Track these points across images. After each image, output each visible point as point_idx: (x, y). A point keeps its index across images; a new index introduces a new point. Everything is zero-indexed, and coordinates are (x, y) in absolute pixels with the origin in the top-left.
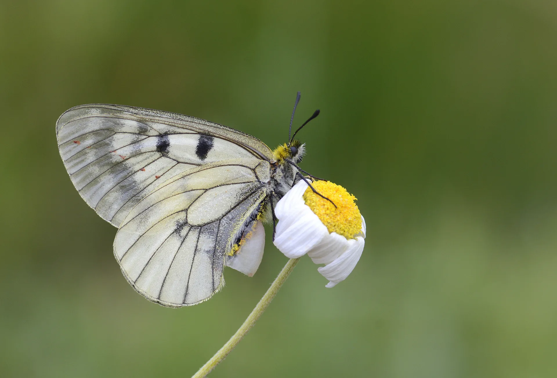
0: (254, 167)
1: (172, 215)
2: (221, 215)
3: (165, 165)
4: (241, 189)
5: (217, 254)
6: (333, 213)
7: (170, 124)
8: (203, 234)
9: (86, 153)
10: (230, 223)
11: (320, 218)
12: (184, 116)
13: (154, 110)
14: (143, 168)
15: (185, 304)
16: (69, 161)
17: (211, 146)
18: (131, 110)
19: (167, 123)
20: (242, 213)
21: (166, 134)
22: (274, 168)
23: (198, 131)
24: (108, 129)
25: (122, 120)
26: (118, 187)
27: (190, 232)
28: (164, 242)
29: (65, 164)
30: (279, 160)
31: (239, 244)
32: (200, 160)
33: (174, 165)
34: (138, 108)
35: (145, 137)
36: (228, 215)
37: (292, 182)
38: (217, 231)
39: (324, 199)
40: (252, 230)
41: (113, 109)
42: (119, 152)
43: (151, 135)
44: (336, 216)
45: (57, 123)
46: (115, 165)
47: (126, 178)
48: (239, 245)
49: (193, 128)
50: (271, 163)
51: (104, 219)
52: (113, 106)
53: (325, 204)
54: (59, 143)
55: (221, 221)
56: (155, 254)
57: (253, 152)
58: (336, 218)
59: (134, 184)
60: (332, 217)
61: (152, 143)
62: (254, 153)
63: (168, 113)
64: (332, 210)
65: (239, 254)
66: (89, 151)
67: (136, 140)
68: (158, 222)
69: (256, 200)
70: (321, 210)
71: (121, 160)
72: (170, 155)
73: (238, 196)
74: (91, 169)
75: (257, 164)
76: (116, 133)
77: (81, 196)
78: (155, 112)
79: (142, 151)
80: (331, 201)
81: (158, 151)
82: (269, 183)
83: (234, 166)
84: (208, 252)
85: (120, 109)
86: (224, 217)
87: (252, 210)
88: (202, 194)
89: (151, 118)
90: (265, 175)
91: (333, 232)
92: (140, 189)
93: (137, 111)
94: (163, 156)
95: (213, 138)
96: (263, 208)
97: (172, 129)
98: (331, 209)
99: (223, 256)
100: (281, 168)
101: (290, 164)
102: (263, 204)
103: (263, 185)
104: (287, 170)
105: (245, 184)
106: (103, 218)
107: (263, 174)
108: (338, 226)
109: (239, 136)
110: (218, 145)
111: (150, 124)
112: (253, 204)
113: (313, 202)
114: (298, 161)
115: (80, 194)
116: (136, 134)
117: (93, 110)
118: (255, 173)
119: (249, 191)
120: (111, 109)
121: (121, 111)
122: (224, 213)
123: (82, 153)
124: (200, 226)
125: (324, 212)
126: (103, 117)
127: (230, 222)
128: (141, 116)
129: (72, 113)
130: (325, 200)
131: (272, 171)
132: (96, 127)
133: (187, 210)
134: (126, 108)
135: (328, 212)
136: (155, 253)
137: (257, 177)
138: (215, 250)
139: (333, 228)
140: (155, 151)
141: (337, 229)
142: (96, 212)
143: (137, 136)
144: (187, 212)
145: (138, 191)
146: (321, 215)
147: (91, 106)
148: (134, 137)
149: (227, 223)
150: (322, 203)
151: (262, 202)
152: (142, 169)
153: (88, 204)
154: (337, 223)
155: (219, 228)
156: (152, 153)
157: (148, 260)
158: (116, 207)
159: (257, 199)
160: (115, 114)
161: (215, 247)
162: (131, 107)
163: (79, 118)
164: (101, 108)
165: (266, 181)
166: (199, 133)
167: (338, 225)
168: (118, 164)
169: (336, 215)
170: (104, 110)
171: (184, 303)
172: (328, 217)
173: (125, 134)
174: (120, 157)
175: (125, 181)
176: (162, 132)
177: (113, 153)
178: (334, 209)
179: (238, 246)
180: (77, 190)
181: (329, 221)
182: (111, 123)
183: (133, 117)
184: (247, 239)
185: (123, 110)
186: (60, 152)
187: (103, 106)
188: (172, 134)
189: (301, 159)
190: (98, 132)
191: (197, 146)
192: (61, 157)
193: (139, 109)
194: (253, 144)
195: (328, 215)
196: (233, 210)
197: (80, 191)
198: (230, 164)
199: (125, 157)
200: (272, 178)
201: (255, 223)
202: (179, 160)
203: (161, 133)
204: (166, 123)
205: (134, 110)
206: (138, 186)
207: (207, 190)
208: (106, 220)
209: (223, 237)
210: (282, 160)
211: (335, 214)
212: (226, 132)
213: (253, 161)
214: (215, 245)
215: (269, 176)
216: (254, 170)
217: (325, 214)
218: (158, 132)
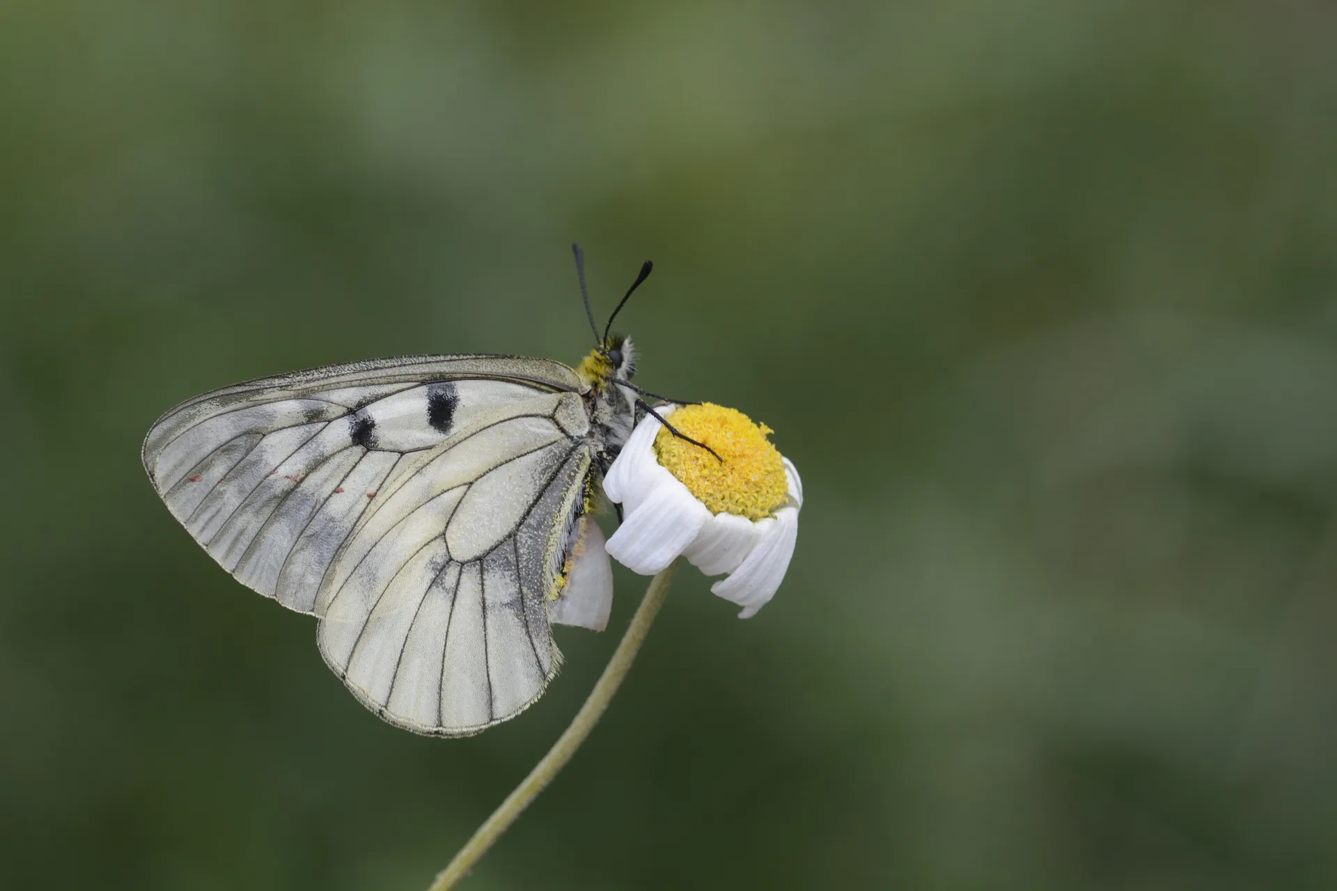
0: (551, 412)
1: (418, 552)
2: (513, 526)
3: (378, 469)
4: (539, 462)
5: (528, 603)
6: (716, 473)
7: (363, 382)
8: (489, 573)
9: (221, 493)
10: (535, 535)
11: (691, 486)
12: (382, 359)
13: (322, 368)
14: (339, 486)
15: (495, 720)
16: (192, 519)
17: (455, 399)
18: (276, 382)
19: (357, 383)
20: (555, 508)
21: (361, 405)
22: (590, 403)
23: (420, 379)
24: (248, 433)
25: (268, 405)
26: (302, 540)
27: (464, 576)
28: (419, 609)
29: (188, 527)
30: (595, 385)
31: (564, 571)
32: (443, 435)
33: (395, 462)
34: (289, 374)
35: (321, 425)
36: (527, 522)
37: (632, 420)
38: (515, 559)
39: (695, 446)
40: (580, 537)
41: (242, 392)
42: (282, 471)
43: (333, 416)
44: (724, 477)
45: (142, 455)
46: (283, 499)
47: (311, 517)
48: (564, 574)
49: (409, 377)
50: (582, 394)
51: (299, 611)
52: (239, 385)
53: (699, 456)
54: (162, 492)
55: (518, 537)
56: (409, 639)
57: (538, 386)
58: (725, 483)
59: (331, 524)
60: (716, 482)
61: (340, 431)
62: (543, 387)
63: (350, 363)
64: (713, 468)
65: (568, 591)
66: (225, 488)
67: (308, 436)
68: (397, 574)
69: (575, 475)
70: (690, 471)
71: (292, 484)
72: (381, 444)
73: (536, 478)
74: (240, 523)
75: (555, 405)
76: (264, 435)
77: (238, 580)
78: (324, 370)
79: (326, 454)
80: (709, 449)
81: (357, 444)
82: (591, 434)
83: (512, 421)
84: (510, 605)
85: (255, 387)
86: (521, 528)
87: (572, 496)
88: (465, 494)
89: (322, 382)
90: (577, 422)
91: (722, 512)
92: (346, 529)
93: (288, 380)
94: (369, 450)
95: (453, 383)
96: (591, 488)
97: (368, 392)
98: (712, 465)
99: (542, 604)
100: (604, 398)
101: (617, 385)
102: (589, 478)
103: (578, 442)
104: (616, 399)
105: (542, 450)
106: (295, 610)
107: (572, 421)
108: (731, 499)
109: (503, 363)
110: (467, 394)
111: (324, 395)
112: (571, 485)
113: (674, 456)
114: (630, 375)
115: (236, 578)
116: (303, 424)
117: (204, 406)
118: (557, 423)
119: (556, 462)
120: (238, 393)
121: (259, 389)
122: (517, 520)
123: (213, 495)
124: (480, 559)
125: (698, 473)
126: (231, 412)
127: (535, 532)
128: (303, 386)
129: (165, 425)
130: (699, 447)
131: (589, 408)
132: (225, 436)
133: (444, 534)
134: (266, 383)
135: (706, 472)
136: (407, 637)
137: (562, 430)
138: (522, 598)
139: (721, 503)
140: (351, 446)
141: (730, 505)
142: (280, 602)
143: (307, 429)
144: (445, 539)
145: (343, 536)
146: (692, 481)
147: (198, 400)
148: (300, 433)
149: (531, 538)
150: (693, 454)
151: (586, 476)
152: (337, 490)
153: (258, 592)
154: (727, 493)
155: (516, 550)
156: (346, 452)
157: (399, 655)
158: (312, 580)
159: (576, 472)
160: (251, 399)
161: (521, 592)
162: (275, 377)
163: (185, 429)
164: (217, 397)
165: (584, 432)
166: (423, 383)
167: (730, 494)
168: (288, 494)
169: (724, 475)
170: (225, 401)
171: (492, 719)
172: (707, 483)
173: (281, 431)
174: (289, 480)
175: (311, 523)
176: (352, 404)
177: (272, 477)
178: (716, 464)
179: (563, 576)
180: (228, 571)
181: (710, 491)
182: (249, 418)
183: (286, 393)
184: (578, 558)
185: (262, 387)
186: (170, 508)
187: (221, 393)
188: (372, 402)
189: (633, 370)
190: (230, 444)
191: (429, 410)
192: (176, 516)
193: (291, 376)
194: (535, 370)
195: (706, 478)
196: (535, 509)
197: (234, 572)
198: (503, 419)
199: (298, 475)
200: (593, 422)
201: (583, 522)
202: (403, 448)
203: (350, 406)
204: (353, 383)
205: (282, 381)
206: (341, 525)
207: (471, 483)
208: (302, 612)
209: (530, 566)
210: (602, 381)
211: (721, 474)
212: (475, 364)
213: (547, 401)
214: (520, 586)
215: (586, 420)
216: (552, 418)
217: (701, 477)
218: (343, 406)
